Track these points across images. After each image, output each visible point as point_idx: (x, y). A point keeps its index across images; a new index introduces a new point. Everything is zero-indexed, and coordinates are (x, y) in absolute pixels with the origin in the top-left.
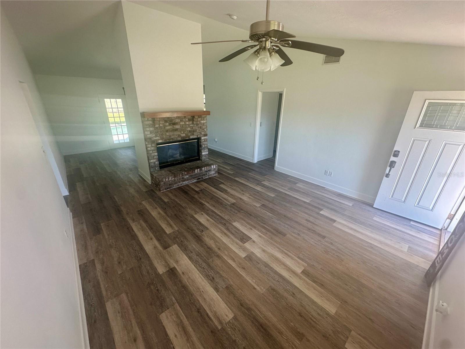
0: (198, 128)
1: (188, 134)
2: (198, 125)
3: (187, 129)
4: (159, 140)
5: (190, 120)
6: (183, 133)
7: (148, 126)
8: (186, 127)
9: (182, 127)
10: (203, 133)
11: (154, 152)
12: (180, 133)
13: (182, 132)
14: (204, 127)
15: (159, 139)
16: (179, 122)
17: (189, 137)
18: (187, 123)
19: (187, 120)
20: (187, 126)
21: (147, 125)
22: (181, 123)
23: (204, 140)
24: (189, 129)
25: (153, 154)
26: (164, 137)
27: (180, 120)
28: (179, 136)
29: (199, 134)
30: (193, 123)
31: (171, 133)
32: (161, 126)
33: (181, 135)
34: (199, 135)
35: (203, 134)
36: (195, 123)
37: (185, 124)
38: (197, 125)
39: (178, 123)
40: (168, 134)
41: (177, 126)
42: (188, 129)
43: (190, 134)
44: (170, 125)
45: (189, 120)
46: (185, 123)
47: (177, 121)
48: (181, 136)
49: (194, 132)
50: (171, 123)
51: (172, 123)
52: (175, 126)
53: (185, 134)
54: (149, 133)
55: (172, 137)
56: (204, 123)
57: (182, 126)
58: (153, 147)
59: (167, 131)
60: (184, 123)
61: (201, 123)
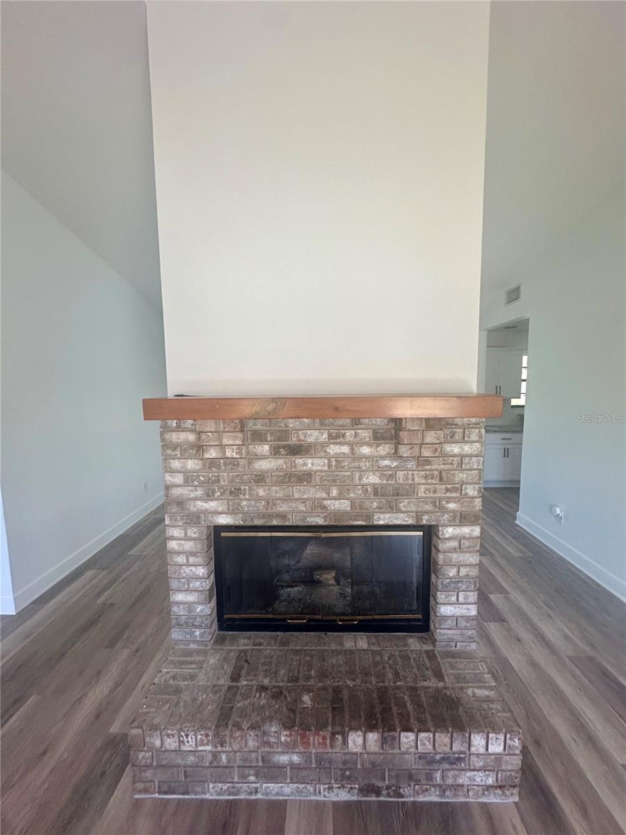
0: (426, 477)
1: (368, 504)
2: (427, 461)
3: (360, 479)
4: (221, 513)
5: (384, 438)
6: (340, 494)
7: (178, 453)
8: (359, 467)
9: (336, 466)
10: (452, 506)
11: (192, 560)
12: (324, 495)
13: (334, 492)
14: (461, 476)
15: (220, 509)
16: (324, 445)
17: (369, 517)
18: (366, 450)
19: (365, 434)
20: (364, 465)
21: (175, 449)
22: (333, 449)
23: (455, 544)
24: (373, 479)
25: (187, 570)
26: (245, 503)
27: (325, 436)
28: (319, 506)
29: (428, 507)
30: (396, 455)
31: (278, 492)
32: (229, 454)
33: (327, 503)
34: (427, 512)
35: (453, 511)
36: (404, 451)
37: (354, 457)
38: (422, 462)
39: (318, 447)
40: (261, 492)
41: (310, 461)
42: (365, 481)
43: (375, 504)
44: (275, 452)
45: (378, 437)
46: (352, 449)
47: (310, 440)
48: (325, 507)
49: (397, 495)
50: (279, 447)
51: (284, 447)
52: (299, 461)
53: (347, 502)
54: (179, 479)
55: (283, 508)
56: (462, 456)
57: (334, 463)
58: (190, 539)
59: (260, 479)
60: (345, 449)
61: (444, 455)
